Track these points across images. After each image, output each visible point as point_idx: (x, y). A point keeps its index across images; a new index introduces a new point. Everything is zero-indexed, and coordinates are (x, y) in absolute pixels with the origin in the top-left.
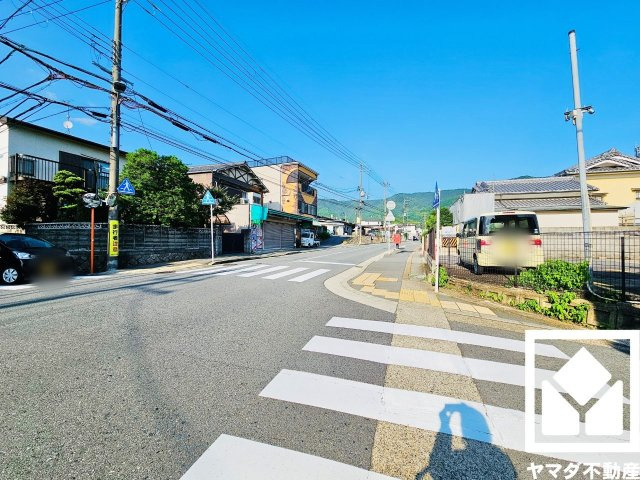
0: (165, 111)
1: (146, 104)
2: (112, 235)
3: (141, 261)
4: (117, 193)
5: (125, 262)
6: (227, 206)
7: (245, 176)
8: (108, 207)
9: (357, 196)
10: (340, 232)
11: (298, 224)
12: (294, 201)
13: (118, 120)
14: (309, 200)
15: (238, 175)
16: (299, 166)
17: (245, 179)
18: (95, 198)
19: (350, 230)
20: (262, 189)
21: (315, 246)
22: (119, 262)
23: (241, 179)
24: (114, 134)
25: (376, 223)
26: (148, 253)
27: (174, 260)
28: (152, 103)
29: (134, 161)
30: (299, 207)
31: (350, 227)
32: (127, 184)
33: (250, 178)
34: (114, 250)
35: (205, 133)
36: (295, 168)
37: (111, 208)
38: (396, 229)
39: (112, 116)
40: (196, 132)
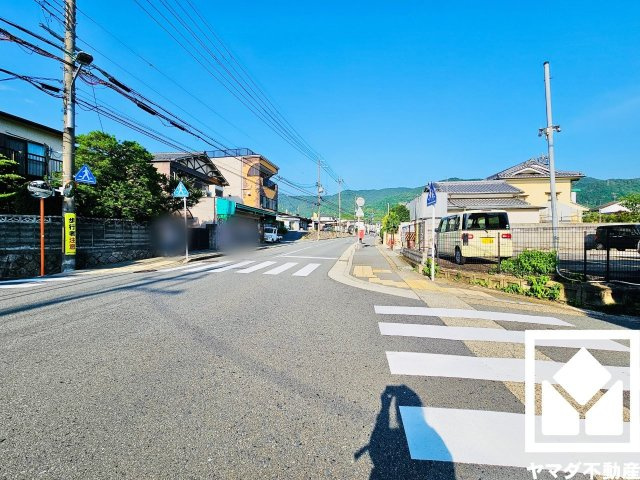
0: (128, 90)
1: (107, 80)
2: (68, 231)
3: (101, 259)
4: (73, 182)
5: (83, 262)
6: (194, 198)
7: (204, 168)
8: (62, 197)
9: (316, 192)
10: (296, 227)
11: (262, 219)
12: (256, 195)
13: (73, 96)
14: (270, 194)
15: (197, 166)
16: (261, 159)
17: (205, 170)
18: (42, 187)
19: (305, 225)
20: (221, 182)
21: (278, 242)
22: (77, 261)
23: (200, 170)
24: (69, 113)
25: (327, 219)
26: (109, 251)
27: (139, 258)
28: (113, 80)
29: (89, 145)
30: (261, 202)
31: (305, 222)
32: (86, 171)
33: (209, 170)
34: (72, 247)
35: (172, 119)
36: (257, 161)
37: (67, 199)
38: (348, 224)
39: (65, 91)
40: (164, 117)
